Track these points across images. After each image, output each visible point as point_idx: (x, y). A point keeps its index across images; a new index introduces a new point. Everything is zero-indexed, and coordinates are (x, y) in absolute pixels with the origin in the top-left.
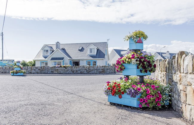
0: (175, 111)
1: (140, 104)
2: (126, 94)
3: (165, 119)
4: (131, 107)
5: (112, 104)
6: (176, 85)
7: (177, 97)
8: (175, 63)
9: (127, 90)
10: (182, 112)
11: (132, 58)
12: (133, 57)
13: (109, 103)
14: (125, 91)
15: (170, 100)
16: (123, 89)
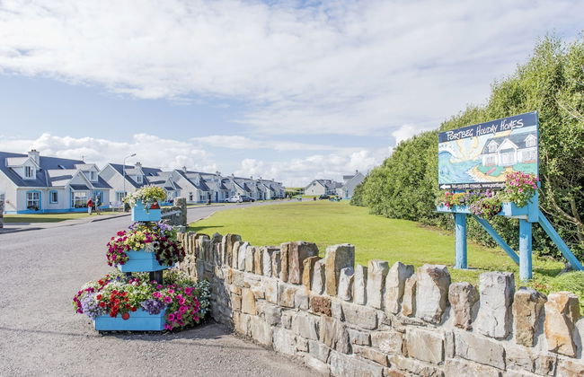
0: (219, 322)
1: (167, 324)
2: (141, 309)
3: (213, 340)
4: (147, 332)
5: (105, 333)
6: (222, 284)
7: (224, 302)
8: (220, 251)
9: (143, 304)
10: (233, 325)
11: (147, 242)
12: (150, 240)
13: (97, 333)
14: (138, 305)
15: (209, 307)
16: (133, 303)
